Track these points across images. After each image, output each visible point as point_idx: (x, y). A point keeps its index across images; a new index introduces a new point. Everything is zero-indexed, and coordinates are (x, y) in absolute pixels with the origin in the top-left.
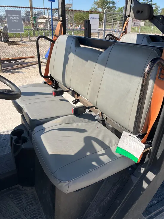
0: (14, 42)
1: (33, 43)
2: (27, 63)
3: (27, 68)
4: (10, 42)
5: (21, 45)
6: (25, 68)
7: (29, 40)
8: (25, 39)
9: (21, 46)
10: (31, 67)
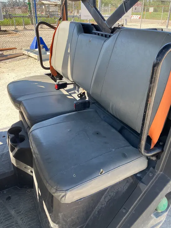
0: (5, 31)
1: (26, 32)
2: (7, 56)
3: (5, 61)
4: (3, 31)
5: (11, 34)
6: (3, 61)
7: (24, 29)
8: (20, 28)
9: (10, 36)
10: (10, 60)
